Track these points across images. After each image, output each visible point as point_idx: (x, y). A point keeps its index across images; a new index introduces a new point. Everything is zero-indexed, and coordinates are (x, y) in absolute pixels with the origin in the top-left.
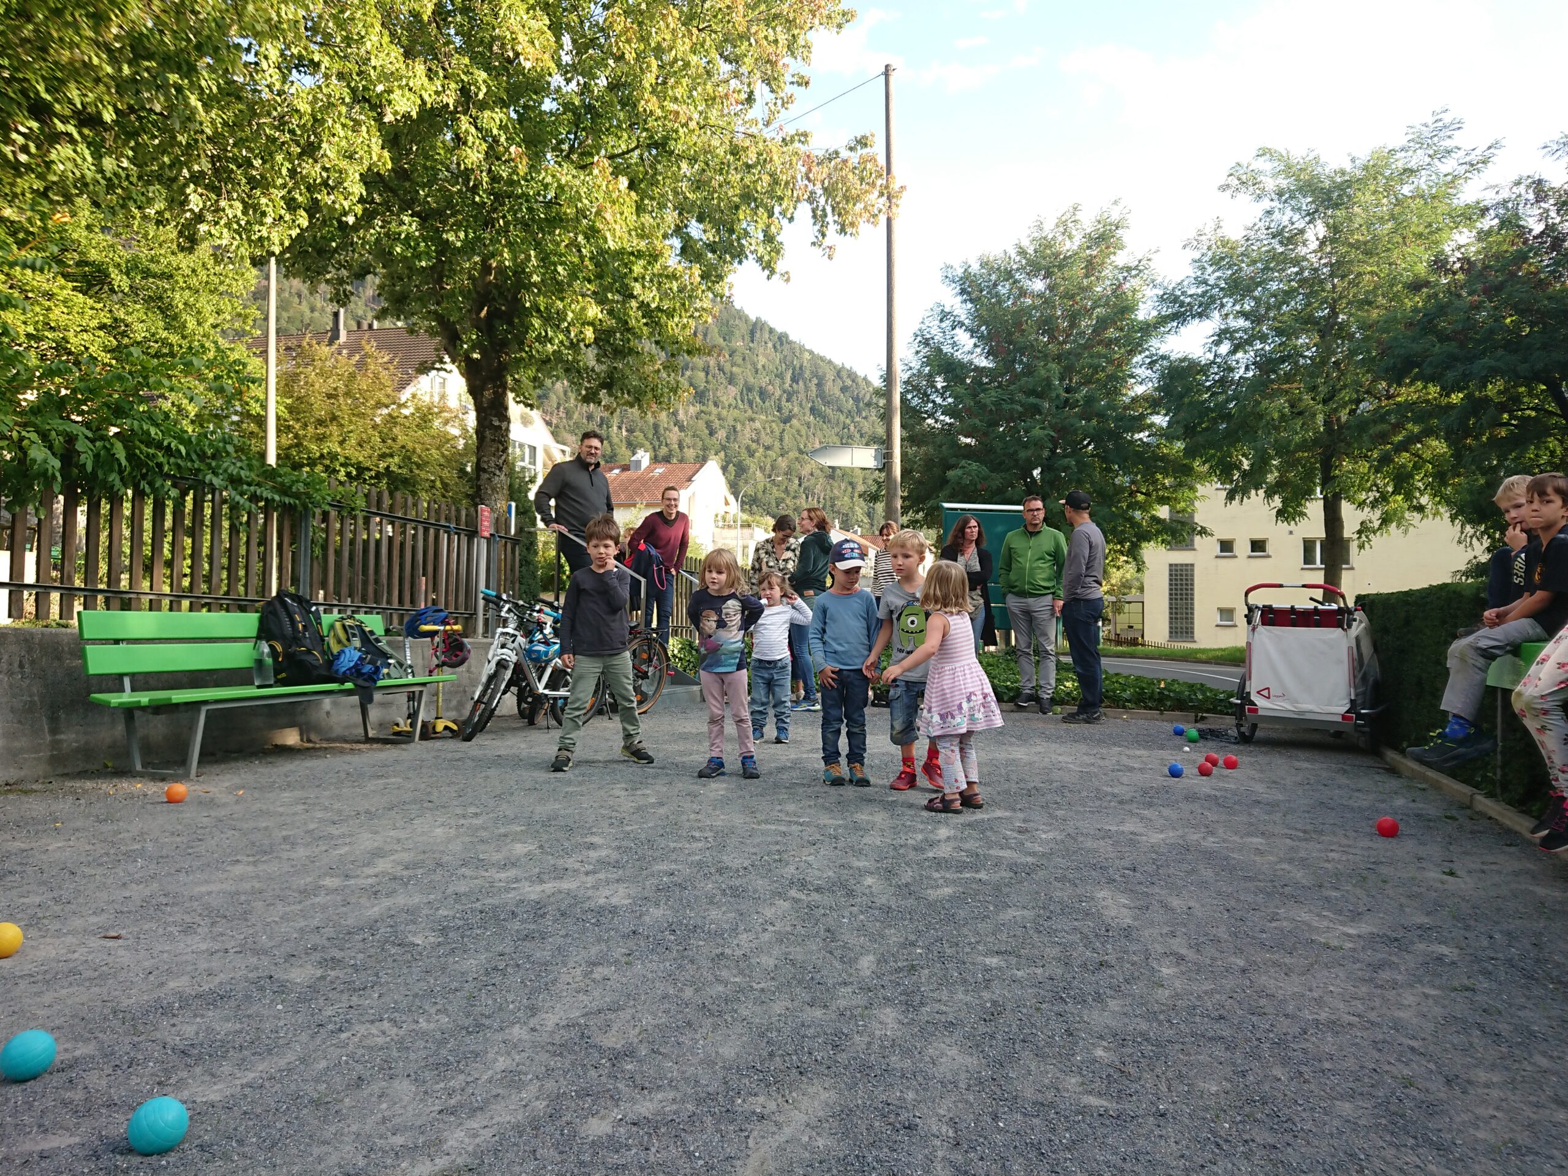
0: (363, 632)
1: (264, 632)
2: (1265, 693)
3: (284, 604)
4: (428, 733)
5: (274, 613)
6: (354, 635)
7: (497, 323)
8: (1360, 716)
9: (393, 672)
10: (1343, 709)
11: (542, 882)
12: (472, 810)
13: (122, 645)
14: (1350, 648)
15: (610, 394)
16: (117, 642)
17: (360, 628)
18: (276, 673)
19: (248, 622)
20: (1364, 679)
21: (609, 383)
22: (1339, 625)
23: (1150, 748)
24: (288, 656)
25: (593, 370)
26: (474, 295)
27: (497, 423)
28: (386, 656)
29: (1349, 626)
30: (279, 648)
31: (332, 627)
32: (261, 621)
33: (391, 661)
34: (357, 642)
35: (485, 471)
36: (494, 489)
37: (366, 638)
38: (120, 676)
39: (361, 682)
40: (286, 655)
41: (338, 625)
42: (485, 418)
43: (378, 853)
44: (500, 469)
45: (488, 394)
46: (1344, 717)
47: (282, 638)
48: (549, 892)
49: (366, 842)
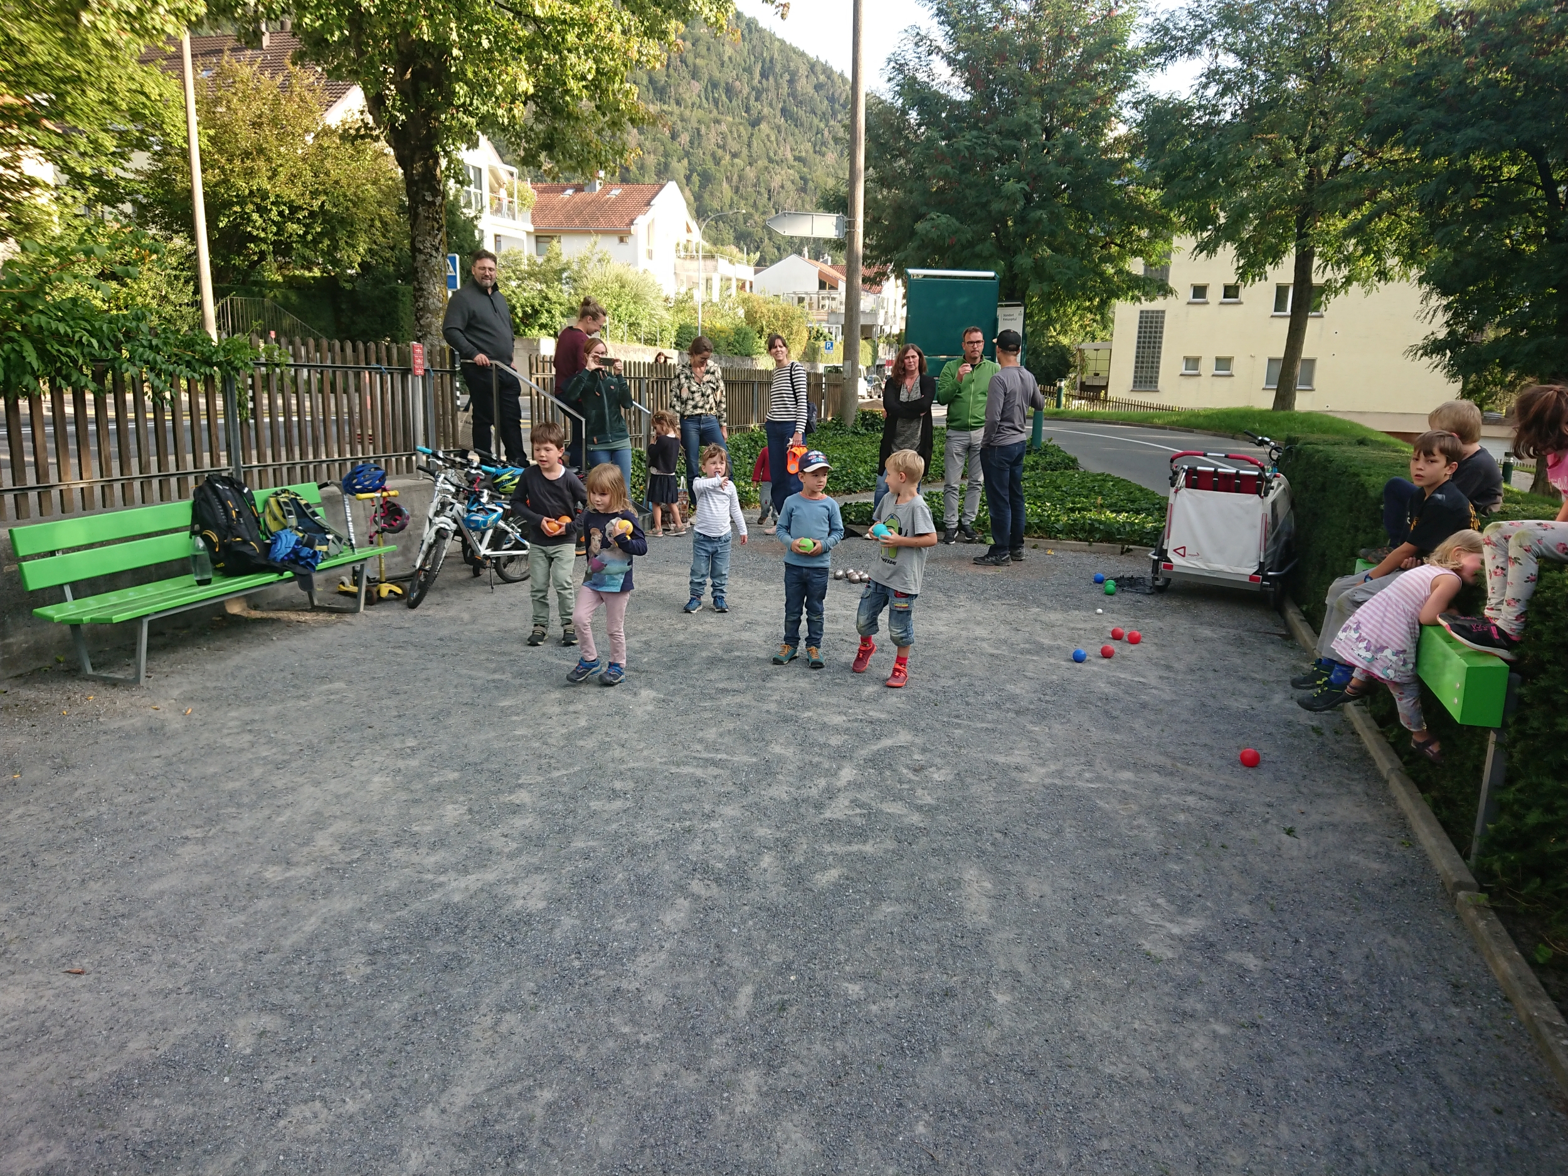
0: (299, 505)
1: (200, 521)
2: (1181, 551)
3: (215, 490)
4: (373, 600)
5: (207, 501)
6: (290, 513)
7: (423, 85)
8: (1266, 578)
9: (333, 549)
10: (1251, 571)
11: (466, 871)
12: (411, 742)
13: (59, 556)
14: (1265, 516)
15: (551, 157)
16: (52, 553)
17: (294, 501)
18: (214, 562)
19: (180, 511)
20: (1276, 539)
21: (549, 145)
22: (1257, 491)
23: (1066, 608)
24: (225, 547)
25: (531, 129)
26: (396, 57)
27: (430, 199)
28: (323, 530)
29: (1266, 494)
30: (215, 539)
31: (266, 503)
32: (195, 507)
33: (329, 537)
34: (293, 520)
35: (420, 251)
36: (431, 272)
37: (303, 512)
38: (61, 586)
39: (300, 570)
40: (223, 546)
41: (272, 501)
42: (417, 193)
43: (318, 822)
44: (437, 250)
45: (418, 168)
46: (1251, 578)
47: (216, 527)
48: (473, 888)
49: (309, 800)
